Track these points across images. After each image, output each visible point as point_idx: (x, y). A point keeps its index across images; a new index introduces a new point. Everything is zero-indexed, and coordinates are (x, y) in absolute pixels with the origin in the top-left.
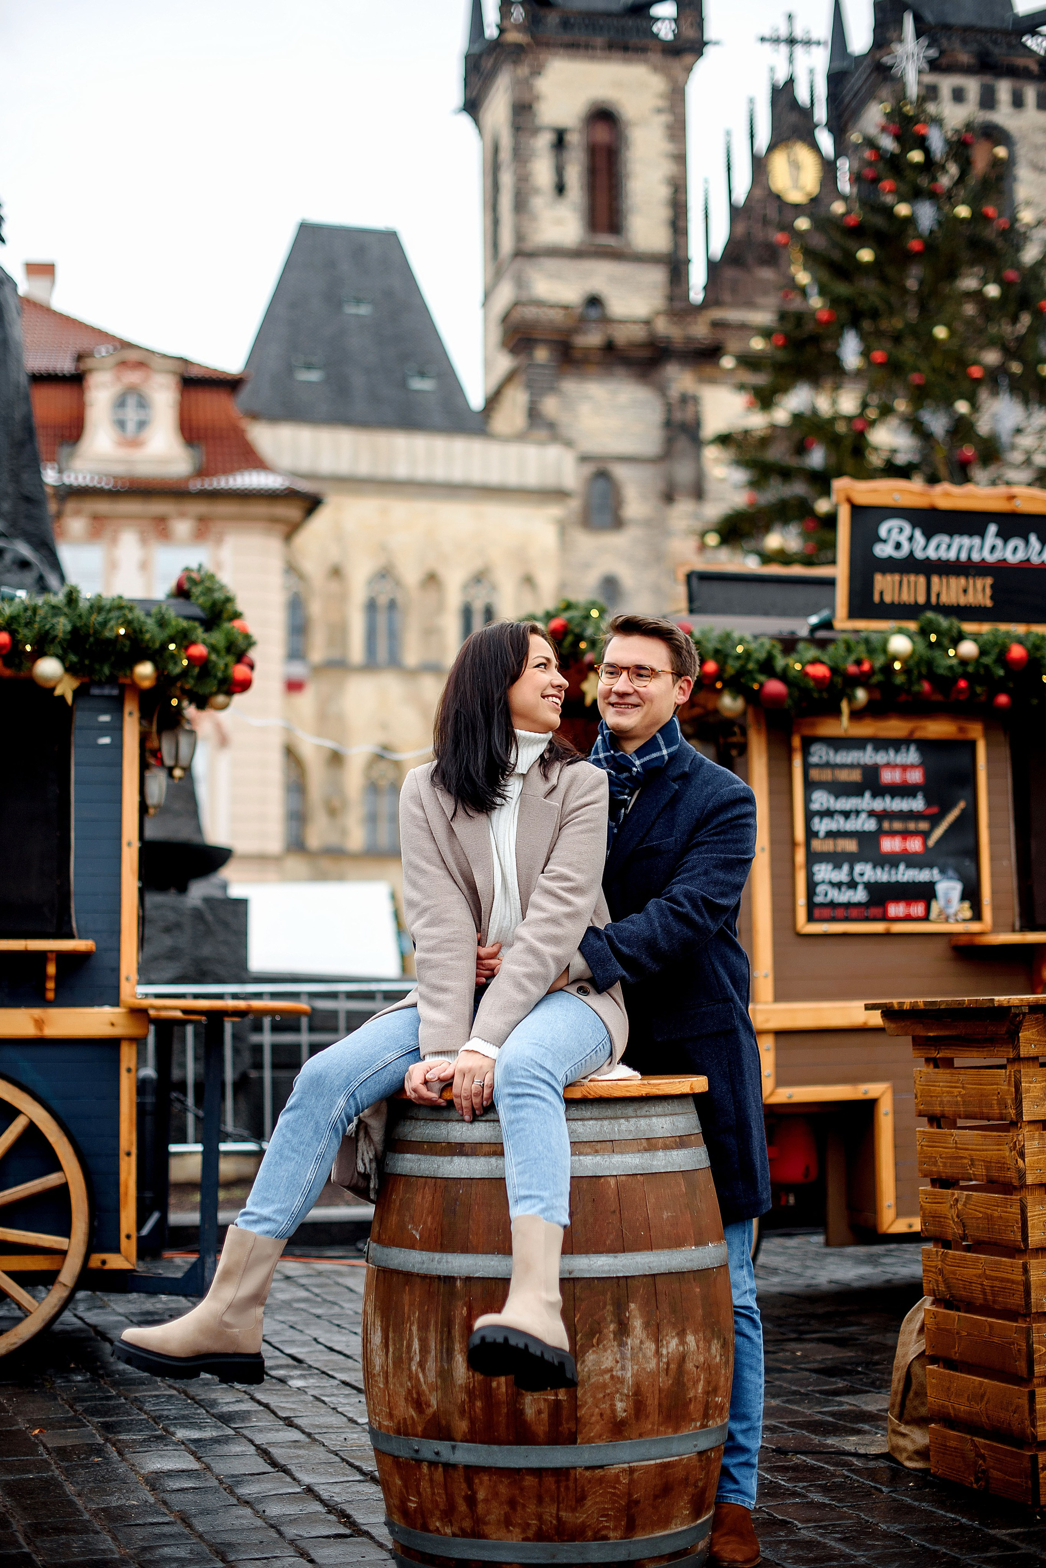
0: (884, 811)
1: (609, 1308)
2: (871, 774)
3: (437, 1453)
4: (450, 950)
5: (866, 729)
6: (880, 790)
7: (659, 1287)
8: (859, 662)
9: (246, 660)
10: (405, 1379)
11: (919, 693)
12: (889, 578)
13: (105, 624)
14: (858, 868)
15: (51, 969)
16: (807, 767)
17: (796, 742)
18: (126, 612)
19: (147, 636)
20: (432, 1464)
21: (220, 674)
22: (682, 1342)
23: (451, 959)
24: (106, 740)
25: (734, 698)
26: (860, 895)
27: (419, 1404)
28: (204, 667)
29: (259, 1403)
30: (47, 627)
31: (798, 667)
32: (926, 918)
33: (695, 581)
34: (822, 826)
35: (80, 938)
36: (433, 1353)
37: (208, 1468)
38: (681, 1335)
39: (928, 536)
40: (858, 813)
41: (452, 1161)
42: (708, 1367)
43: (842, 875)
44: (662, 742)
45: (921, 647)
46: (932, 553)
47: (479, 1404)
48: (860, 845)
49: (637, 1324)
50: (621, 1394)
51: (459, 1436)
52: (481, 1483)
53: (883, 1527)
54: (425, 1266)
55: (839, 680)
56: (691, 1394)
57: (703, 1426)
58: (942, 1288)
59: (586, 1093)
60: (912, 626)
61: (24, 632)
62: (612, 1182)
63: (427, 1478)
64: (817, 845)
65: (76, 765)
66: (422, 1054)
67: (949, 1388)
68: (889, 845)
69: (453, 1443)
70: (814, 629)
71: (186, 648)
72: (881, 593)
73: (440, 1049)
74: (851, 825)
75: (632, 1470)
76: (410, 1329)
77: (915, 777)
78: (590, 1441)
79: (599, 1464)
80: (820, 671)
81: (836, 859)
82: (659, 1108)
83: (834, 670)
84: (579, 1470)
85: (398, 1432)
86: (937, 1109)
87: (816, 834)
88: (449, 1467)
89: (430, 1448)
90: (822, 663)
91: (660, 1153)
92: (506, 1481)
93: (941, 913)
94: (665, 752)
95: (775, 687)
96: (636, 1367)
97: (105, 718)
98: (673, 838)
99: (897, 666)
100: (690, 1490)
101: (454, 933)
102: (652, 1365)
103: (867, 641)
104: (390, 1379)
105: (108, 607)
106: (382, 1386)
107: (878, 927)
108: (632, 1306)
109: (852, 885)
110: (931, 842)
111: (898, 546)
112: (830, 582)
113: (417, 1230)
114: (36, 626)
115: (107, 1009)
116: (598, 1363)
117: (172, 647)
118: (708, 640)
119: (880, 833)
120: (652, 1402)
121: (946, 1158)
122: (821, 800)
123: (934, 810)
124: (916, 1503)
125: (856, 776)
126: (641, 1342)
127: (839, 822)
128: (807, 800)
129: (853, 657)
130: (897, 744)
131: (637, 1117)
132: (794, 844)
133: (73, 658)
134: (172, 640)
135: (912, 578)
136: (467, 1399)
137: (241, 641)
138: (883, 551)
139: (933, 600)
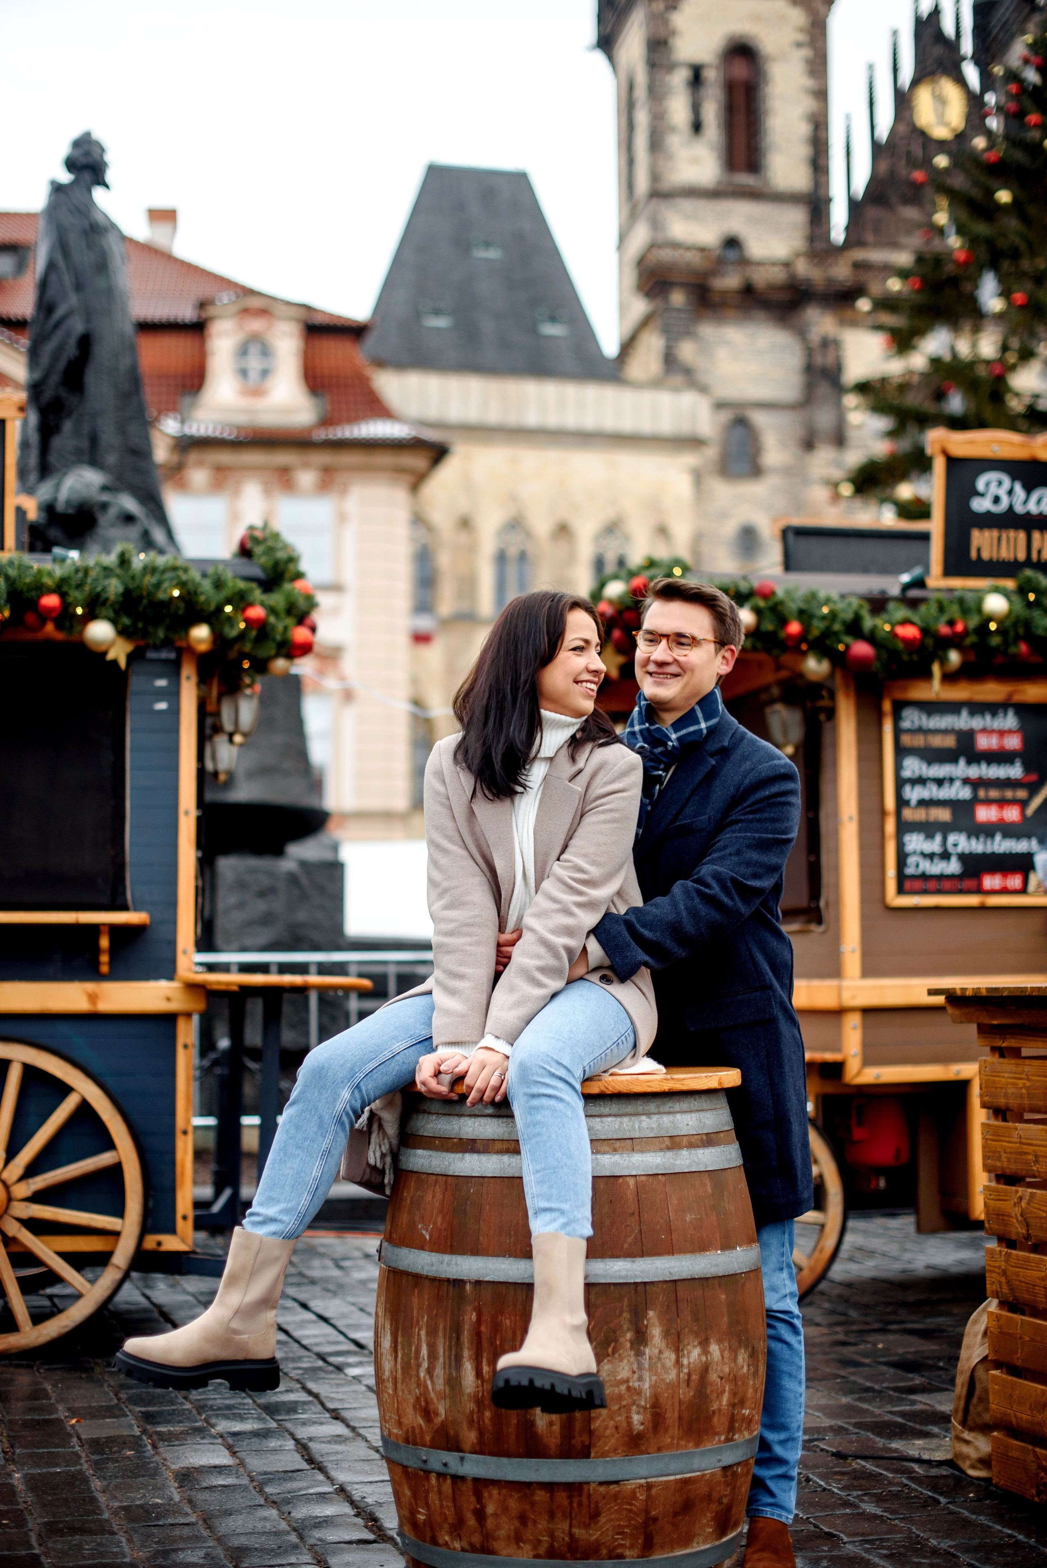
0: (980, 779)
1: (626, 1315)
2: (966, 740)
3: (445, 1465)
4: (469, 935)
5: (960, 692)
6: (975, 757)
7: (681, 1294)
8: (951, 623)
9: (308, 622)
10: (414, 1386)
11: (1016, 656)
12: (987, 533)
13: (158, 585)
14: (952, 838)
15: (104, 942)
16: (898, 732)
17: (887, 706)
18: (181, 573)
19: (202, 598)
20: (440, 1475)
21: (279, 637)
22: (705, 1351)
23: (470, 944)
24: (162, 706)
25: (819, 661)
26: (953, 867)
27: (427, 1413)
28: (261, 629)
29: (310, 1392)
30: (99, 589)
31: (887, 628)
32: (1023, 891)
33: (791, 537)
34: (913, 794)
35: (136, 910)
36: (441, 1359)
37: (242, 1464)
38: (704, 1344)
39: (1029, 489)
40: (951, 780)
41: (463, 1159)
42: (734, 1379)
43: (934, 846)
44: (700, 715)
45: (1019, 605)
46: (1032, 507)
47: (488, 1414)
48: (954, 814)
49: (656, 1332)
50: (638, 1406)
51: (467, 1446)
52: (490, 1496)
53: (933, 1542)
54: (434, 1268)
55: (929, 642)
56: (715, 1407)
57: (728, 1440)
58: (1005, 1290)
59: (603, 1089)
60: (1010, 584)
61: (75, 595)
62: (631, 1182)
63: (435, 1489)
64: (908, 814)
65: (132, 731)
66: (435, 1044)
67: (1011, 1396)
68: (985, 814)
69: (461, 1454)
70: (906, 587)
71: (244, 610)
72: (979, 550)
73: (453, 1040)
74: (946, 793)
75: (649, 1487)
76: (419, 1334)
77: (1013, 742)
78: (604, 1455)
79: (614, 1479)
80: (910, 632)
81: (928, 829)
82: (684, 1104)
83: (925, 631)
84: (593, 1486)
85: (407, 1441)
86: (1002, 1102)
87: (907, 803)
88: (457, 1479)
89: (438, 1459)
90: (911, 623)
91: (685, 1152)
92: (516, 1495)
93: (1039, 885)
94: (703, 725)
95: (862, 649)
96: (654, 1378)
97: (161, 683)
98: (707, 816)
99: (993, 626)
100: (714, 1507)
101: (474, 916)
102: (672, 1375)
103: (961, 601)
104: (399, 1385)
105: (162, 568)
106: (391, 1392)
107: (973, 900)
108: (651, 1313)
109: (945, 856)
110: (1030, 811)
111: (997, 500)
112: (924, 538)
113: (427, 1230)
114: (87, 588)
115: (163, 984)
116: (613, 1373)
117: (228, 609)
118: (793, 600)
119: (975, 800)
120: (671, 1416)
121: (1011, 1153)
122: (913, 766)
123: (1033, 777)
124: (974, 1517)
125: (950, 742)
126: (660, 1352)
127: (931, 790)
128: (898, 767)
129: (944, 618)
130: (993, 708)
131: (659, 1113)
132: (883, 813)
133: (126, 621)
134: (228, 602)
135: (1012, 534)
136: (476, 1409)
137: (302, 604)
138: (981, 505)
139: (1034, 556)
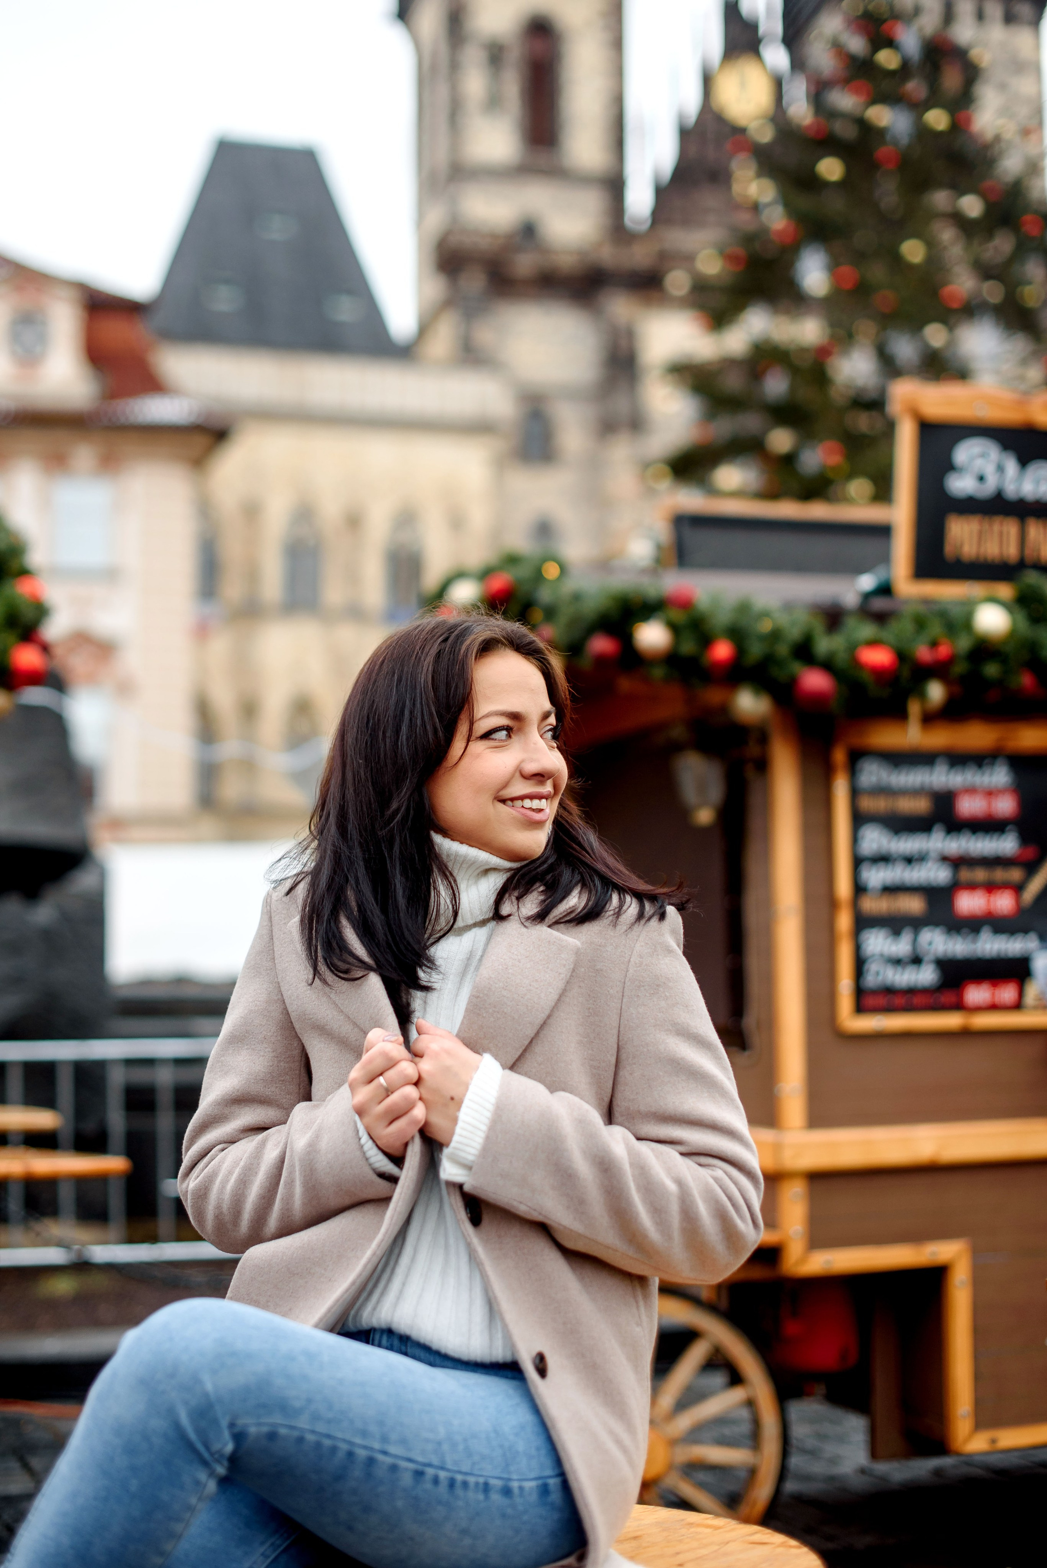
0: (962, 855)
2: (943, 803)
5: (941, 738)
6: (956, 825)
8: (934, 644)
9: (35, 637)
11: (1017, 690)
12: (967, 523)
14: (925, 937)
16: (855, 793)
17: (839, 756)
25: (757, 696)
26: (927, 976)
32: (1018, 1006)
33: (684, 528)
34: (875, 877)
39: (1024, 461)
40: (924, 857)
43: (902, 946)
45: (1023, 621)
46: (1028, 490)
48: (928, 904)
55: (905, 670)
60: (1005, 591)
64: (869, 904)
68: (968, 903)
70: (867, 596)
72: (956, 547)
74: (916, 875)
77: (1005, 806)
80: (880, 657)
81: (894, 924)
83: (902, 656)
87: (867, 889)
90: (882, 645)
93: (1039, 998)
95: (816, 680)
103: (944, 616)
107: (951, 1021)
109: (916, 960)
110: (1027, 898)
111: (981, 478)
112: (884, 531)
118: (721, 612)
119: (956, 885)
122: (874, 839)
123: (1031, 853)
125: (920, 806)
127: (898, 871)
128: (855, 840)
129: (924, 639)
130: (977, 759)
132: (833, 904)
135: (999, 524)
137: (28, 612)
138: (959, 485)
139: (1032, 555)
